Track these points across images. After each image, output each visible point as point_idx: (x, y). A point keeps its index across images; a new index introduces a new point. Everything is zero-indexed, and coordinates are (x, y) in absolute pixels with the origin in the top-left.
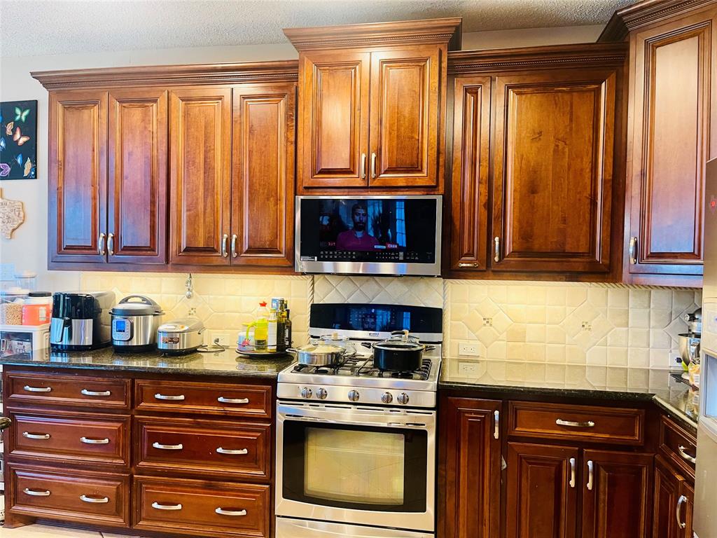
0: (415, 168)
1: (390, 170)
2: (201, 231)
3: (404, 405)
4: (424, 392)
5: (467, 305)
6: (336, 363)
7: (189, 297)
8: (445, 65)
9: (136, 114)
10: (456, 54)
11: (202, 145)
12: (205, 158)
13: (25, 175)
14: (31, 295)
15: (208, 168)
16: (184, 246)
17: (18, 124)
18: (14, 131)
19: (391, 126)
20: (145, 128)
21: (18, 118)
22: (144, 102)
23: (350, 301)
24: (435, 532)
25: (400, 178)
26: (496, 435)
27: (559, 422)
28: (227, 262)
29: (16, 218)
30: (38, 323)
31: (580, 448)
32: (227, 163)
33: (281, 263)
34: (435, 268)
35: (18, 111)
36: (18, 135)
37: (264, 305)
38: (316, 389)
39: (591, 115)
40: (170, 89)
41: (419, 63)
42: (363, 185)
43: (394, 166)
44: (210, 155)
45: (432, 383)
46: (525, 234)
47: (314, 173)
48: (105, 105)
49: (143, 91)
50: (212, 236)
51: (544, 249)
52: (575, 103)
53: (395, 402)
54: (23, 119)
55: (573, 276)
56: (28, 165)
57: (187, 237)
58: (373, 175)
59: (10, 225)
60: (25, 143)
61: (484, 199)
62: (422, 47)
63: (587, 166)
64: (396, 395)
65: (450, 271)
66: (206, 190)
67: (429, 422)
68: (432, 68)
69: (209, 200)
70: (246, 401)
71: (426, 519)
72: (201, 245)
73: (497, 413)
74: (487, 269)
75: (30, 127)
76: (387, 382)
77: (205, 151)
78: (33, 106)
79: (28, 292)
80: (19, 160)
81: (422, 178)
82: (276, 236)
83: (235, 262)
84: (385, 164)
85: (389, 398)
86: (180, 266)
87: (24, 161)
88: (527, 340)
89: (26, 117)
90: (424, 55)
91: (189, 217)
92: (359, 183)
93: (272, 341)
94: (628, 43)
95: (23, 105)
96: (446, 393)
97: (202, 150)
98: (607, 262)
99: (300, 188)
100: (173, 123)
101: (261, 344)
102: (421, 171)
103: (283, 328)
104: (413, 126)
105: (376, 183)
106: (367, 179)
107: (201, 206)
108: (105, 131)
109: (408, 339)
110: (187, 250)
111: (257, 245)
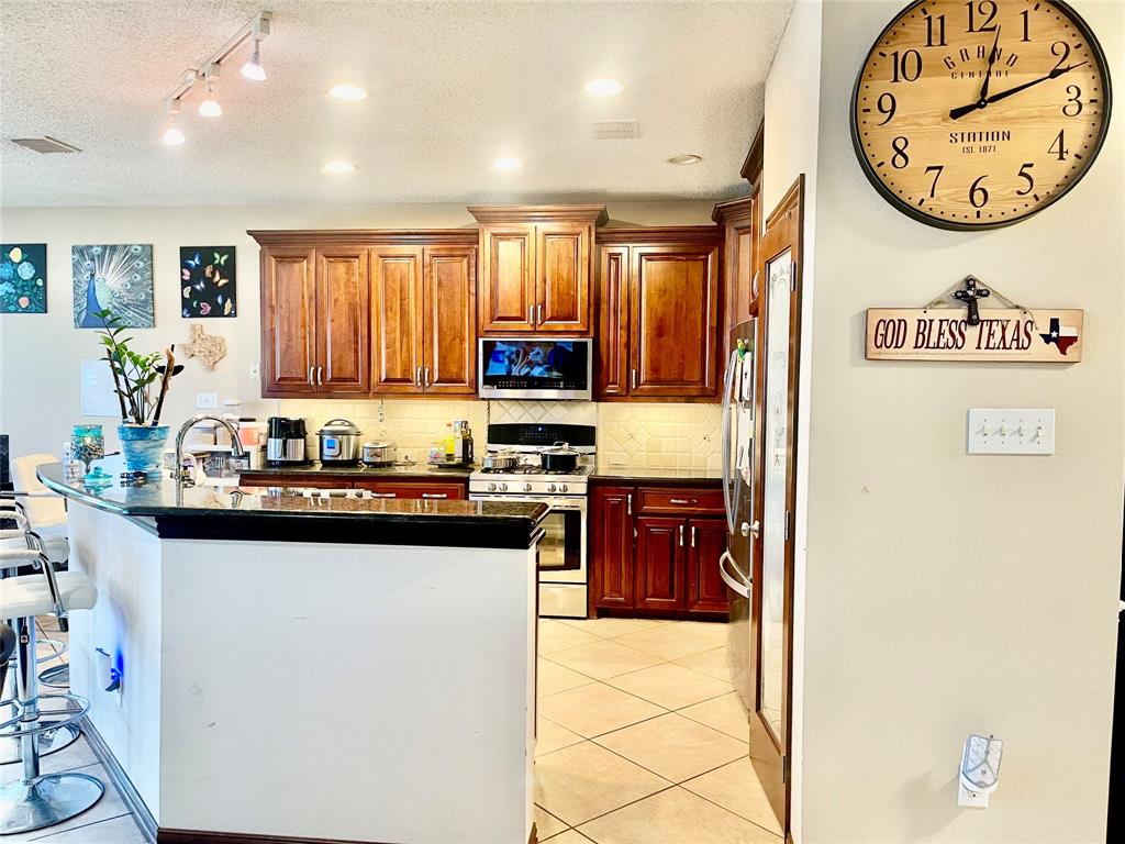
0: (572, 317)
1: (552, 319)
2: (399, 364)
3: (564, 494)
4: (578, 484)
5: (615, 424)
6: (512, 467)
7: (381, 421)
8: (593, 238)
9: (341, 268)
10: (601, 230)
11: (398, 294)
12: (401, 305)
13: (226, 313)
14: (241, 420)
15: (404, 314)
16: (383, 378)
17: (217, 267)
18: (213, 274)
19: (553, 285)
20: (349, 279)
21: (217, 262)
22: (347, 258)
23: (520, 422)
24: (587, 584)
25: (560, 325)
26: (630, 512)
27: (673, 501)
28: (420, 391)
29: (218, 352)
30: (253, 444)
31: (686, 519)
32: (420, 310)
33: (465, 391)
34: (587, 393)
35: (217, 256)
36: (217, 278)
37: (449, 425)
38: (499, 486)
39: (701, 278)
40: (369, 247)
41: (575, 235)
42: (531, 329)
43: (555, 315)
44: (405, 302)
45: (584, 478)
46: (655, 368)
47: (492, 320)
48: (313, 259)
49: (347, 249)
50: (407, 369)
51: (668, 378)
52: (690, 271)
53: (558, 491)
54: (222, 262)
55: (690, 399)
56: (228, 305)
57: (387, 371)
58: (539, 322)
59: (210, 359)
60: (225, 284)
61: (624, 340)
62: (576, 224)
63: (699, 317)
64: (559, 486)
65: (599, 396)
66: (402, 332)
67: (582, 505)
68: (584, 241)
69: (405, 340)
70: (445, 496)
71: (580, 575)
72: (399, 377)
73: (630, 496)
74: (628, 394)
75: (230, 270)
76: (551, 477)
77: (401, 300)
78: (231, 251)
79: (239, 418)
80: (220, 300)
81: (577, 325)
82: (462, 368)
83: (428, 391)
84: (549, 314)
85: (554, 489)
86: (379, 395)
87: (225, 301)
88: (663, 449)
89: (225, 261)
90: (577, 230)
91: (388, 354)
92: (529, 328)
93: (458, 453)
94: (725, 227)
95: (222, 250)
96: (595, 485)
97: (398, 298)
98: (713, 388)
99: (481, 332)
100: (373, 276)
101: (450, 457)
102: (576, 320)
103: (467, 443)
104: (572, 284)
105: (542, 328)
106: (534, 325)
107: (398, 344)
108: (314, 282)
109: (565, 449)
110: (387, 380)
111: (446, 376)
